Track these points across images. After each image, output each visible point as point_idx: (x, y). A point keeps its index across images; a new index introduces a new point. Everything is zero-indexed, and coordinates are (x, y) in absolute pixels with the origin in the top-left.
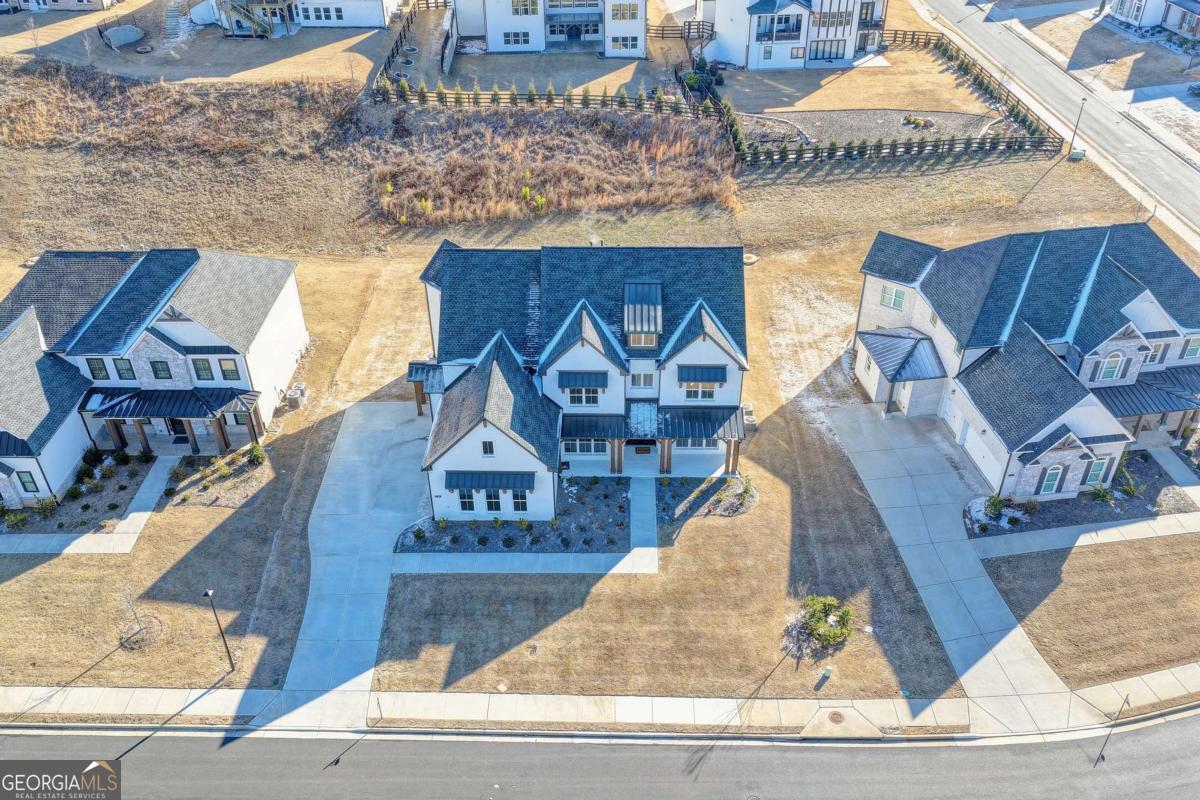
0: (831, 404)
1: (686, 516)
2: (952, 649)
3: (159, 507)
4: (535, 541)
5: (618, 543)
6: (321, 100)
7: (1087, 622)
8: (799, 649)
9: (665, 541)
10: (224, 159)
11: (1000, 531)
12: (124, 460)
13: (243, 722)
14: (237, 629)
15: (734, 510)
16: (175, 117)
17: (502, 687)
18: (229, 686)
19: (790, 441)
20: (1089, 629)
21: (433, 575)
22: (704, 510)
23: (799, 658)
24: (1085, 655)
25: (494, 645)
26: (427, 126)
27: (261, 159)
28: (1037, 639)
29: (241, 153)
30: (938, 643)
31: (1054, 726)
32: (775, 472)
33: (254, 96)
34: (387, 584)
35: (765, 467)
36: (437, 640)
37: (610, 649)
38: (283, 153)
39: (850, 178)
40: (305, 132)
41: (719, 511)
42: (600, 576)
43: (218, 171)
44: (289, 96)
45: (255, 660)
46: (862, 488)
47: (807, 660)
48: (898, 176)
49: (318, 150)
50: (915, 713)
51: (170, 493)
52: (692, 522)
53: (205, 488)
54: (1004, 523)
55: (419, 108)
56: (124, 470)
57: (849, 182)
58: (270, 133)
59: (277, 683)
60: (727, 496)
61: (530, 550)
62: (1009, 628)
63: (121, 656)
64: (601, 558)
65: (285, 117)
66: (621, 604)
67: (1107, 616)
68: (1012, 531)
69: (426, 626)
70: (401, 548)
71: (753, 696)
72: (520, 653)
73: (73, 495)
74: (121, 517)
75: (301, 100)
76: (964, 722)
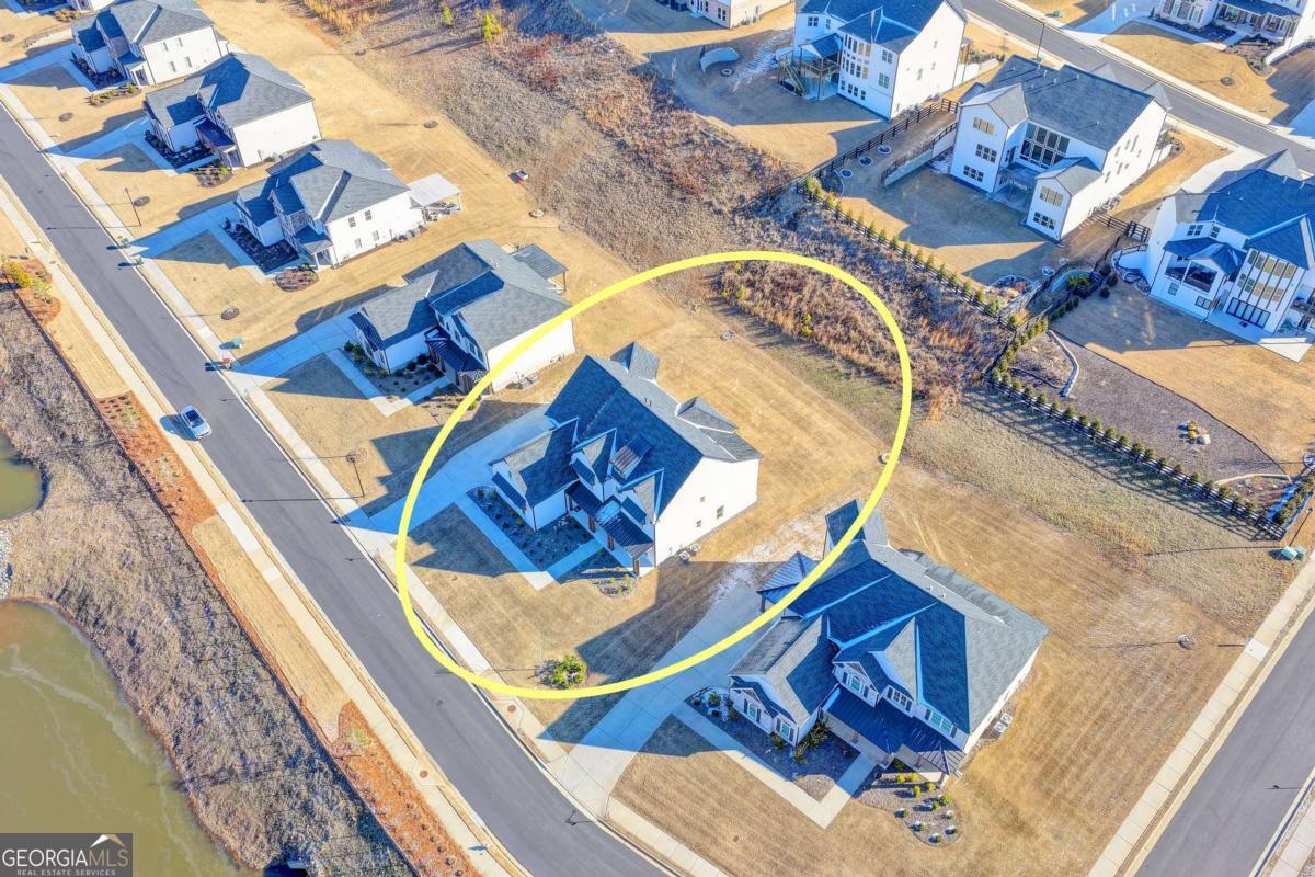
0: (749, 583)
1: (588, 576)
2: (595, 732)
3: (416, 403)
4: (515, 534)
5: (541, 564)
6: (767, 173)
7: (665, 781)
8: (541, 672)
9: (561, 580)
10: (677, 193)
11: (703, 712)
12: (431, 368)
13: (346, 520)
14: (383, 480)
15: (610, 592)
16: (678, 145)
17: (427, 583)
18: (357, 502)
19: (692, 583)
20: (660, 784)
21: (465, 516)
22: (597, 580)
23: (536, 675)
24: (638, 789)
25: (446, 564)
26: (809, 229)
27: (695, 202)
28: (634, 764)
29: (689, 190)
30: (592, 725)
31: (579, 796)
32: (659, 591)
33: (730, 152)
34: (446, 505)
35: (659, 585)
36: (432, 544)
37: (478, 604)
38: (711, 204)
39: (1051, 446)
40: (738, 193)
41: (602, 587)
42: (515, 570)
43: (666, 199)
44: (750, 161)
45: (374, 499)
46: (681, 636)
47: (538, 679)
48: (1090, 468)
49: (734, 211)
50: (542, 736)
51: (427, 399)
52: (585, 582)
53: (439, 406)
54: (710, 711)
55: (817, 212)
56: (428, 373)
57: (1048, 449)
58: (716, 185)
59: (370, 514)
60: (615, 583)
61: (509, 536)
62: (630, 748)
63: (343, 460)
64: (528, 562)
65: (733, 176)
66: (508, 591)
67: (678, 789)
68: (708, 717)
69: (437, 535)
70: (470, 494)
71: (497, 671)
72: (449, 575)
73: (399, 373)
74: (402, 397)
75: (755, 167)
76: (550, 758)
